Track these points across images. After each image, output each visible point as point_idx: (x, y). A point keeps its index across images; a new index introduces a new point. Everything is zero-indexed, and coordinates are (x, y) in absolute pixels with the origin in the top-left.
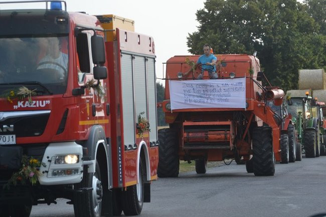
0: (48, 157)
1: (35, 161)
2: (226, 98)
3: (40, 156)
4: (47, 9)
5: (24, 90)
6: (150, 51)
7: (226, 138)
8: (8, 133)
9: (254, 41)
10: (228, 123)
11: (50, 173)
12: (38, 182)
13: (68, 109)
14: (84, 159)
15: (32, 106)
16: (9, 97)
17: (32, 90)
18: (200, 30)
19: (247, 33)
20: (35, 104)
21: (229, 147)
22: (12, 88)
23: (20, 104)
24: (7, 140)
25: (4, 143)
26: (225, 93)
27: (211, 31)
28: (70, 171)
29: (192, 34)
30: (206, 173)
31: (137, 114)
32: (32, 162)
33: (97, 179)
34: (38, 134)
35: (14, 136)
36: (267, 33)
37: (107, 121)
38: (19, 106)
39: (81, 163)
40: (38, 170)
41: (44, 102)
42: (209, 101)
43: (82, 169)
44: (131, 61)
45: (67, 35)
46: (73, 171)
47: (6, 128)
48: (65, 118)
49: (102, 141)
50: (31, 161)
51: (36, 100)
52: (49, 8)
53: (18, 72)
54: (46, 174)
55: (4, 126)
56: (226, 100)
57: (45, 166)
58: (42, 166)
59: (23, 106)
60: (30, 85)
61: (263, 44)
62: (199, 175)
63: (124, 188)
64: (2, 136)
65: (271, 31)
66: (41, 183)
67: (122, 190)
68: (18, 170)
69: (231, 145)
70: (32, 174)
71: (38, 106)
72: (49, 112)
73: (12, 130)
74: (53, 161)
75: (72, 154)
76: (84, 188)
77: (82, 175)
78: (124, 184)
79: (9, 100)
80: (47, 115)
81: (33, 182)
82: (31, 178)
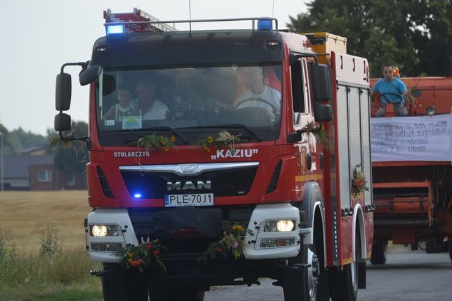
0: (255, 223)
1: (240, 227)
2: (421, 145)
3: (245, 222)
4: (253, 30)
5: (225, 135)
6: (365, 79)
7: (422, 207)
8: (204, 191)
9: (413, 29)
10: (426, 184)
11: (258, 243)
12: (242, 255)
13: (281, 161)
14: (301, 226)
15: (235, 156)
16: (205, 145)
17: (234, 135)
18: (311, 11)
19: (400, 14)
20: (239, 154)
21: (426, 222)
22: (209, 132)
23: (220, 153)
24: (203, 200)
25: (199, 205)
26: (419, 138)
27: (331, 11)
28: (283, 242)
29: (296, 18)
30: (386, 263)
31: (353, 167)
32: (236, 229)
33: (312, 253)
34: (242, 192)
35: (212, 195)
36: (437, 15)
37: (321, 177)
38: (218, 157)
39: (298, 230)
40: (243, 239)
41: (251, 151)
42: (395, 150)
43: (298, 238)
44: (346, 95)
45: (281, 63)
46: (288, 241)
47: (200, 184)
48: (277, 173)
49: (319, 203)
50: (234, 227)
51: (240, 148)
52: (256, 28)
53: (216, 111)
54: (252, 244)
55: (199, 182)
56: (421, 149)
57: (252, 235)
58: (248, 234)
59: (223, 156)
60: (233, 129)
61: (429, 36)
62: (374, 266)
63: (340, 267)
64: (197, 195)
65: (445, 11)
66: (246, 257)
67: (338, 270)
68: (217, 239)
69: (430, 218)
70: (236, 244)
71: (242, 156)
72: (257, 164)
73: (208, 187)
74: (262, 228)
75: (286, 220)
76: (299, 265)
77: (299, 247)
78: (340, 262)
79: (205, 148)
80: (255, 168)
81: (237, 254)
82: (234, 249)
